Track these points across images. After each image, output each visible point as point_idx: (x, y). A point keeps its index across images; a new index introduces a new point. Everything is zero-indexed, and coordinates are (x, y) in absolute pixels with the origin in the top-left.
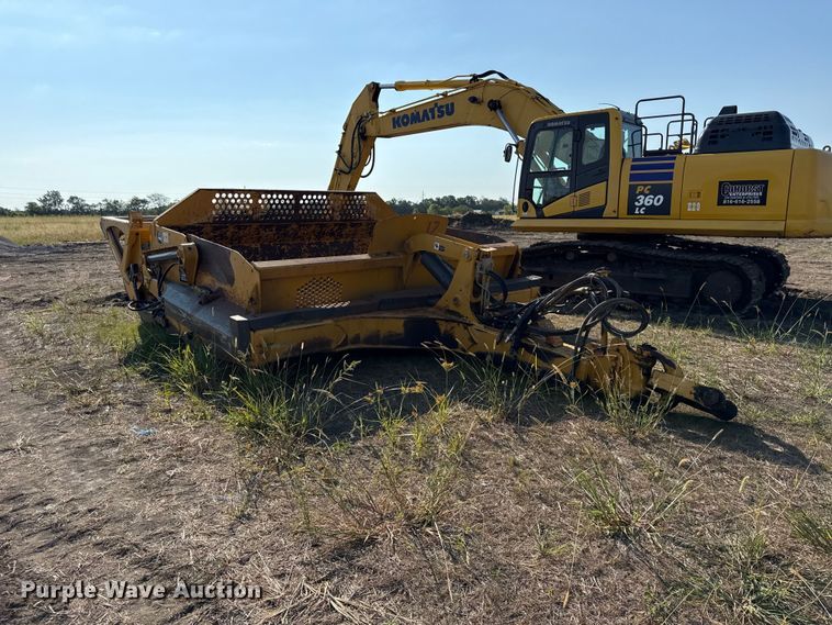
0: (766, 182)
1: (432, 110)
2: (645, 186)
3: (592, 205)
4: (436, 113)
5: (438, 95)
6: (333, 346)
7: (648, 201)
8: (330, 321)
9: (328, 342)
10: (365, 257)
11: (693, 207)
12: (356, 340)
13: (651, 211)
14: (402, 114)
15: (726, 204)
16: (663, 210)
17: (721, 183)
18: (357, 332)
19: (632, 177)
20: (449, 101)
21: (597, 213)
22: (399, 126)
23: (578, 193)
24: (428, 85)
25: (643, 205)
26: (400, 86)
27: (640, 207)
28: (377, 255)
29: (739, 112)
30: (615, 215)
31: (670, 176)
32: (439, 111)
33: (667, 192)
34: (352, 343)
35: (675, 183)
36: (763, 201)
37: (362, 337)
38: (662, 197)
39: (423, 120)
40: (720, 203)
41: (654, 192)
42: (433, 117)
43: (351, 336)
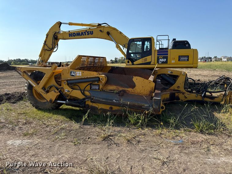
0: (188, 56)
1: (85, 33)
2: (161, 57)
3: (148, 61)
4: (86, 34)
5: (87, 28)
7: (162, 60)
11: (173, 62)
13: (163, 63)
14: (73, 33)
15: (181, 61)
16: (166, 62)
17: (179, 56)
19: (158, 54)
20: (91, 31)
21: (149, 63)
22: (72, 36)
23: (144, 58)
24: (82, 25)
25: (161, 61)
26: (70, 24)
27: (160, 62)
29: (176, 40)
30: (154, 64)
31: (167, 54)
32: (87, 33)
33: (167, 58)
35: (169, 56)
36: (188, 60)
38: (165, 59)
39: (81, 35)
40: (179, 61)
41: (164, 58)
42: (85, 35)
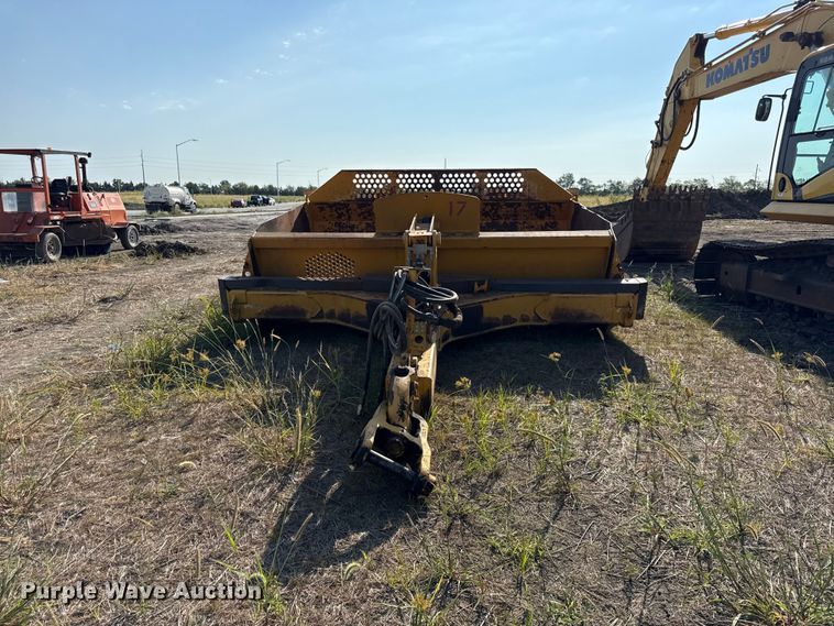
1: (746, 59)
4: (750, 62)
5: (754, 38)
6: (308, 316)
8: (304, 293)
9: (303, 312)
10: (371, 235)
12: (331, 314)
18: (333, 308)
20: (765, 43)
22: (712, 83)
24: (749, 26)
26: (720, 34)
28: (384, 234)
32: (753, 58)
34: (328, 318)
37: (337, 314)
39: (736, 73)
43: (326, 311)
